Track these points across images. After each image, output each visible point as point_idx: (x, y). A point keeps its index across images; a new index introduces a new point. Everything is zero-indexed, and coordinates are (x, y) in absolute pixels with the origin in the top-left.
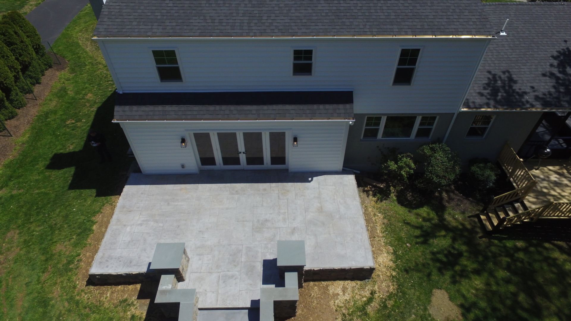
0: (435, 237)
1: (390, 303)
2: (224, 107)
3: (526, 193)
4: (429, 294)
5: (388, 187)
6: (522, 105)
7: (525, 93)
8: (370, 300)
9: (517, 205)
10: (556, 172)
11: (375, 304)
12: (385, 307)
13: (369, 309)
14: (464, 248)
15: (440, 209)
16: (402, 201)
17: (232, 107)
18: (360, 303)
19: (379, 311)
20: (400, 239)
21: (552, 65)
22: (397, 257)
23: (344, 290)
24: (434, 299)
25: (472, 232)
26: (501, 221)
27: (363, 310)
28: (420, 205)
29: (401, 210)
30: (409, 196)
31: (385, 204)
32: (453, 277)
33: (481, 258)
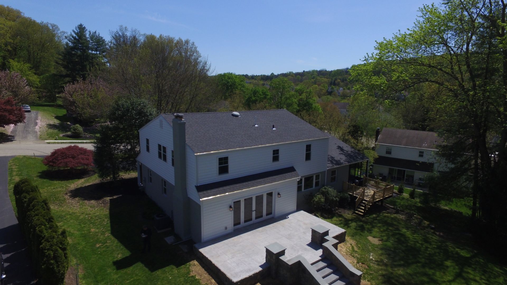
0: (349, 224)
1: (359, 245)
2: (249, 182)
4: (366, 239)
6: (342, 164)
7: (340, 160)
8: (353, 247)
9: (364, 202)
11: (356, 248)
12: (359, 247)
14: (362, 224)
17: (253, 182)
18: (351, 249)
24: (369, 239)
25: (358, 218)
27: (354, 251)
28: (332, 217)
30: (326, 216)
32: (368, 232)
33: (369, 224)
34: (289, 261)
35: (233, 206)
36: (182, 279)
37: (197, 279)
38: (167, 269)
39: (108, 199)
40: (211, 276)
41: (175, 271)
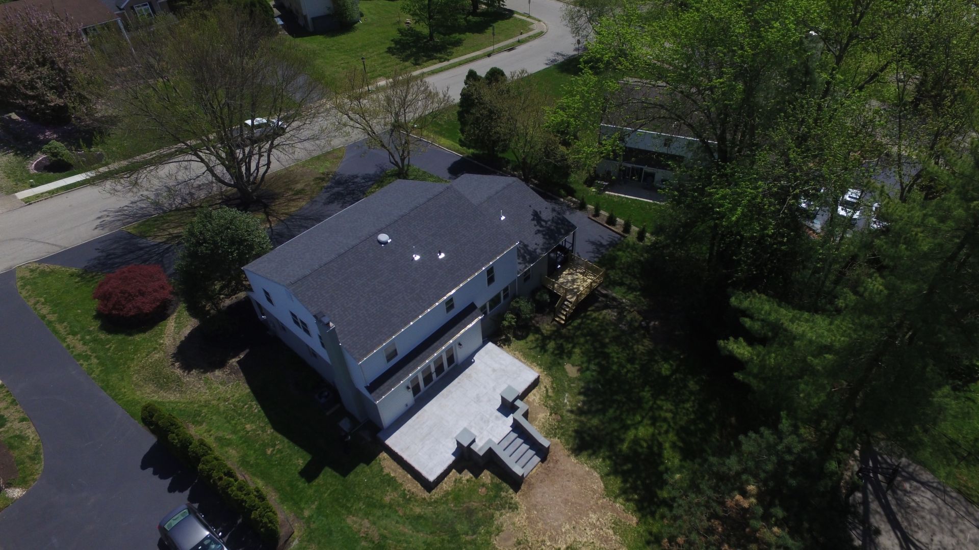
0: (546, 345)
1: (554, 385)
3: (566, 295)
4: (564, 370)
5: (506, 336)
6: (539, 256)
7: (535, 249)
8: (547, 391)
9: (566, 303)
10: (569, 274)
11: (550, 390)
12: (554, 388)
13: (550, 394)
14: (561, 341)
15: (538, 331)
16: (519, 338)
18: (545, 395)
19: (553, 392)
20: (534, 357)
21: (535, 226)
22: (540, 365)
23: (534, 395)
24: (567, 370)
25: (558, 331)
26: (565, 316)
27: (547, 396)
28: (527, 336)
29: (522, 343)
30: (519, 333)
31: (512, 345)
32: (567, 356)
33: (570, 340)
34: (480, 450)
35: (410, 387)
36: (378, 480)
37: (393, 477)
38: (358, 469)
39: (234, 361)
40: (406, 470)
41: (367, 469)
